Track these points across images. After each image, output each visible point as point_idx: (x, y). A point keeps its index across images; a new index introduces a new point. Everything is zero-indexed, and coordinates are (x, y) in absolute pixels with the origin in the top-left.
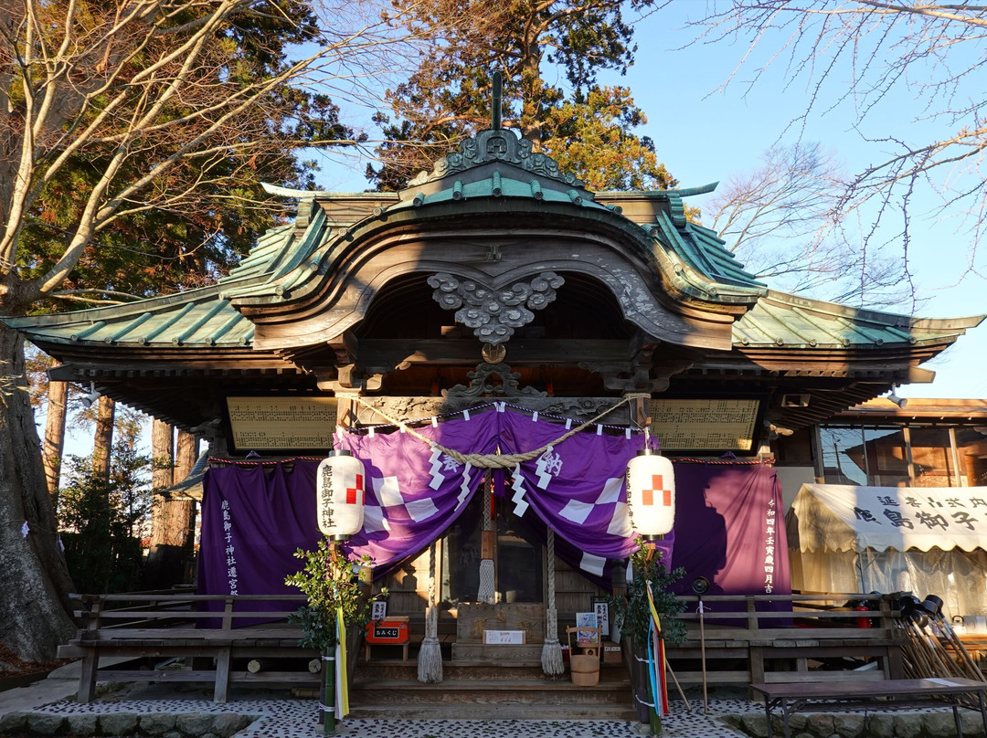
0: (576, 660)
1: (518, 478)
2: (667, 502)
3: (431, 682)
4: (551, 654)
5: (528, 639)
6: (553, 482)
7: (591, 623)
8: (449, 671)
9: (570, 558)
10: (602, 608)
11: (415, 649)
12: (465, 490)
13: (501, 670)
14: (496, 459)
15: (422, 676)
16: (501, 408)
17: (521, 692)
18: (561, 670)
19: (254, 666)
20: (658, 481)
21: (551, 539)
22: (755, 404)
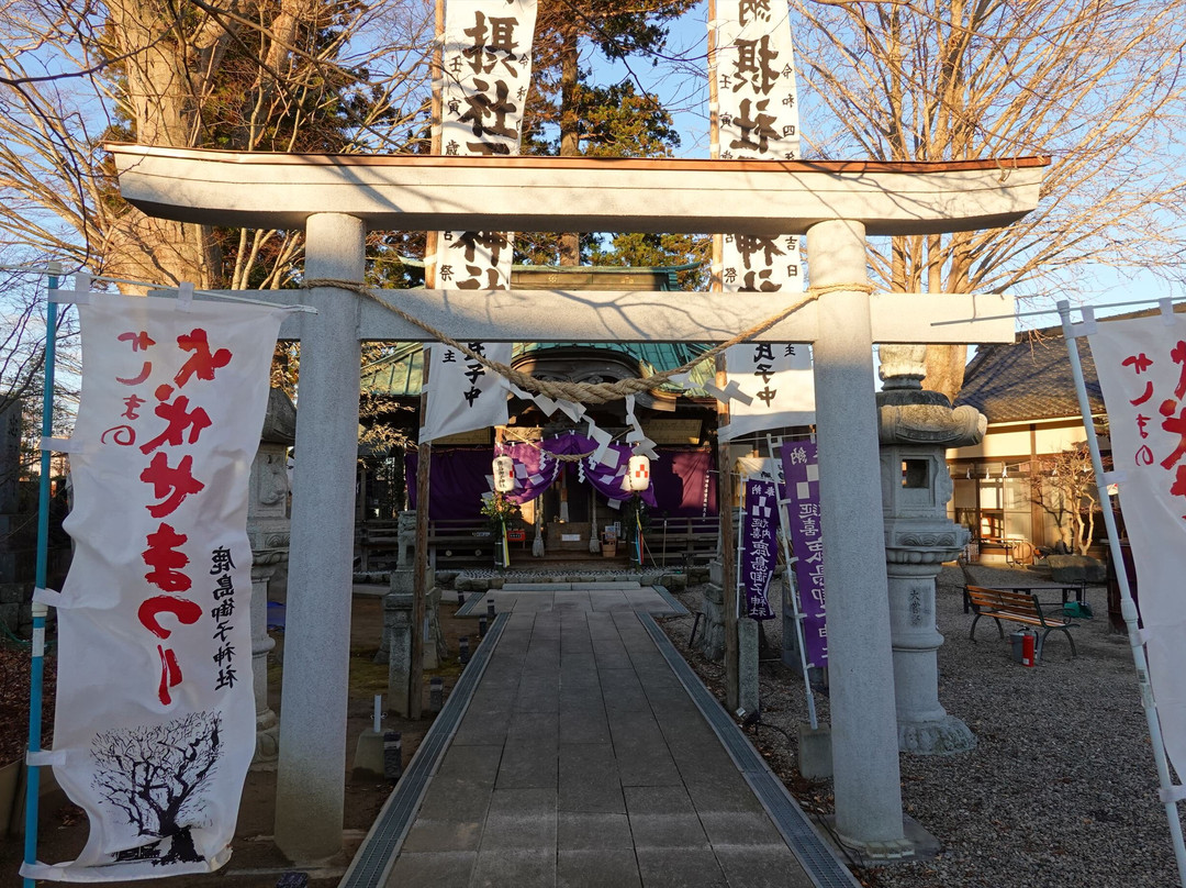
0: (605, 547)
1: (581, 466)
2: (646, 476)
3: (539, 556)
4: (594, 544)
5: (582, 538)
6: (597, 467)
7: (612, 531)
8: (547, 552)
9: (603, 501)
10: (618, 524)
11: (530, 544)
12: (556, 471)
13: (570, 552)
14: (569, 458)
15: (535, 554)
16: (573, 433)
17: (579, 561)
18: (598, 550)
19: (449, 553)
20: (642, 467)
21: (594, 494)
22: (700, 422)
